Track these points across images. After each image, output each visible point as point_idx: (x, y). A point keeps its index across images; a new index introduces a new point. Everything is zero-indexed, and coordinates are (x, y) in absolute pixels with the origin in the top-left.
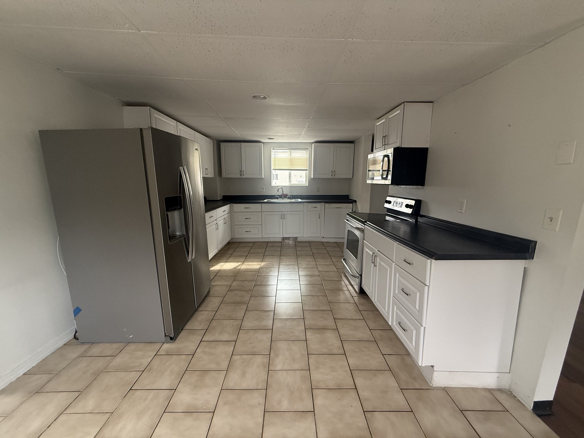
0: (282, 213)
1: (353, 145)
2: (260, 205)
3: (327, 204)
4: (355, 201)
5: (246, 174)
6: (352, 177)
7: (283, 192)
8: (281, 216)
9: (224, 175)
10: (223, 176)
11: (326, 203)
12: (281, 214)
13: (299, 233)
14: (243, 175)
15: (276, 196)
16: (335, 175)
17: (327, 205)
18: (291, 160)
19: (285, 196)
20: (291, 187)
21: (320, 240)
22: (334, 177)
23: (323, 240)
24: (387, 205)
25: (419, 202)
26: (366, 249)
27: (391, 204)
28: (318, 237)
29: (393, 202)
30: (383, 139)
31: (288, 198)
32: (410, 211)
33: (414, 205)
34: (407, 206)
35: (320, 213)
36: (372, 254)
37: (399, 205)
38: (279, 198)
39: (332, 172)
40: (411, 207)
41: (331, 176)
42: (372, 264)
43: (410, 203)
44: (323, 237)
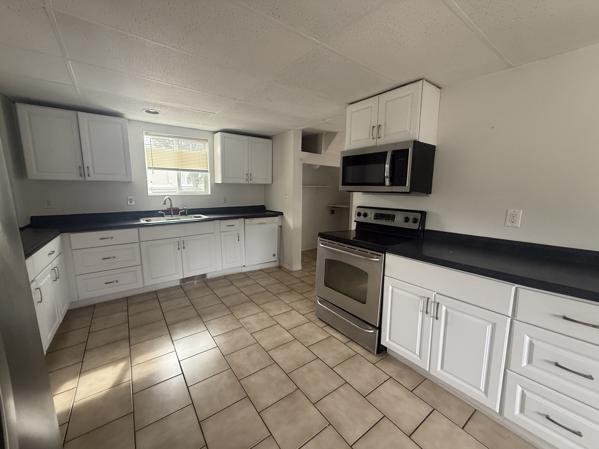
1: (271, 141)
2: (135, 230)
4: (281, 214)
5: (94, 172)
6: (271, 183)
7: (171, 204)
8: (178, 244)
9: (35, 175)
10: (29, 178)
11: (245, 218)
12: (178, 241)
13: (209, 267)
14: (88, 176)
15: (159, 212)
16: (251, 180)
17: (247, 221)
19: (175, 212)
21: (239, 271)
22: (250, 182)
23: (245, 270)
24: (362, 219)
25: (423, 214)
26: (394, 289)
27: (368, 217)
28: (238, 267)
29: (371, 215)
30: (374, 129)
31: (181, 214)
32: (416, 226)
33: (420, 218)
34: (407, 220)
35: (238, 234)
36: (418, 298)
37: (387, 218)
38: (164, 215)
39: (247, 176)
40: (415, 221)
41: (246, 181)
42: (420, 314)
43: (411, 216)
44: (244, 266)
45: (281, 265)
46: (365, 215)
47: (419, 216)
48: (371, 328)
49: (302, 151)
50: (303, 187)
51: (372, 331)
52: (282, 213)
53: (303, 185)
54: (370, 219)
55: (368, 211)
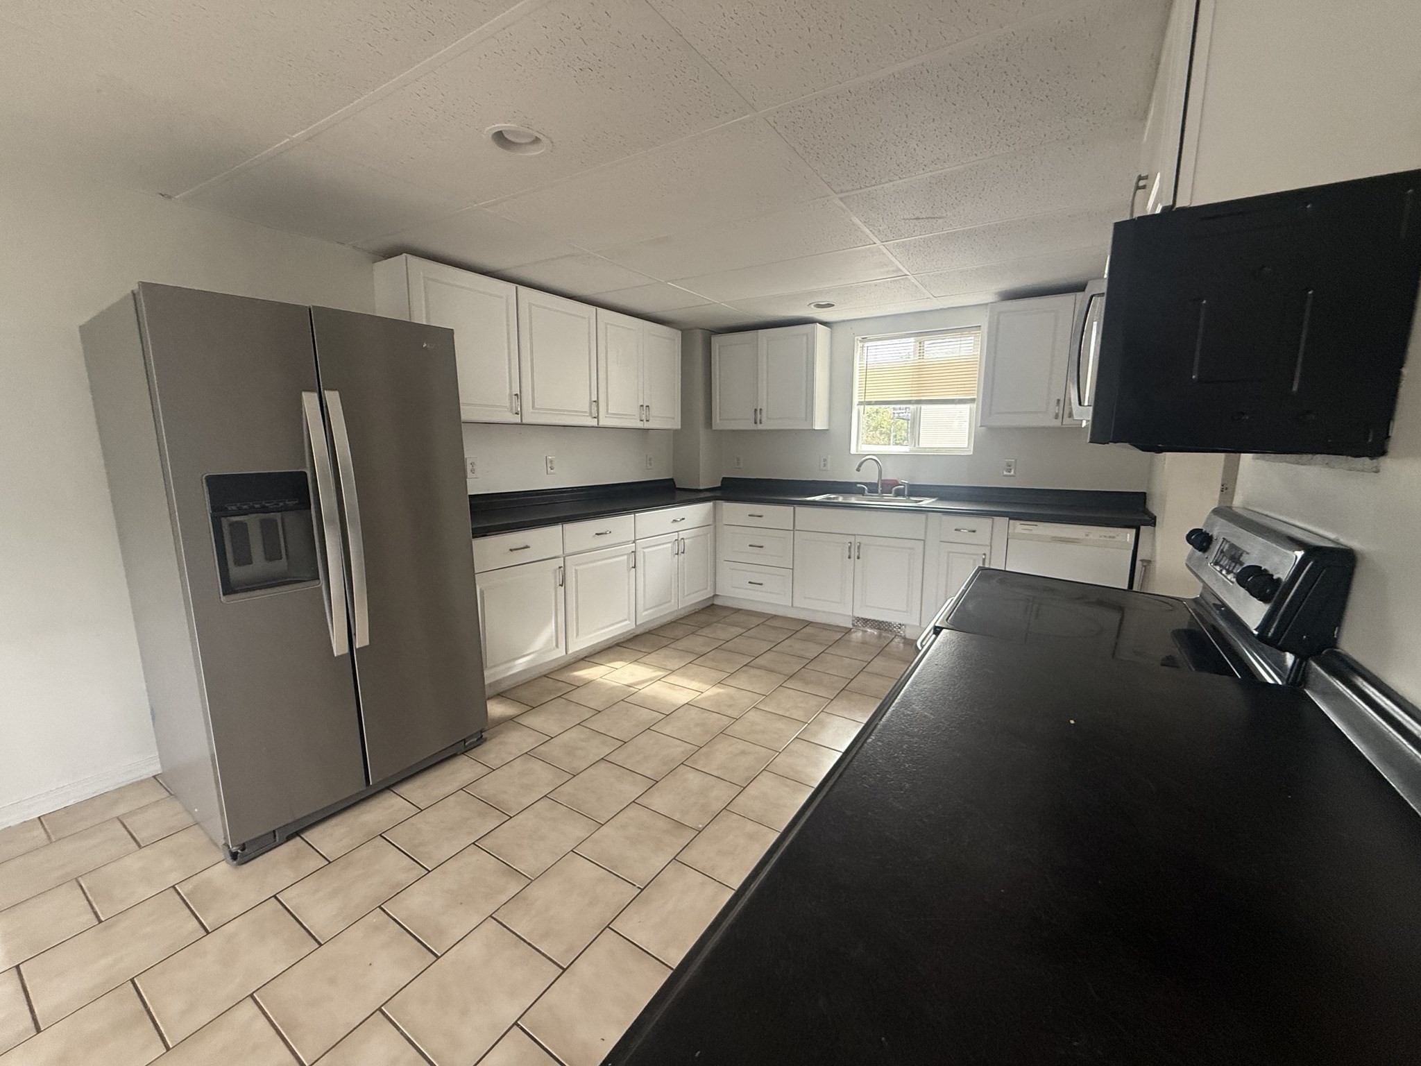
0: (852, 539)
2: (790, 509)
3: (1018, 523)
4: (1152, 522)
5: (768, 418)
7: (880, 472)
8: (850, 548)
9: (718, 423)
10: (714, 428)
11: (1014, 517)
12: (850, 543)
13: (906, 612)
14: (761, 423)
15: (859, 485)
16: (1070, 416)
17: (1019, 527)
18: (920, 372)
19: (888, 487)
20: (917, 459)
22: (1067, 421)
31: (895, 493)
35: (984, 554)
38: (866, 492)
39: (1059, 405)
41: (1054, 420)
52: (1155, 518)
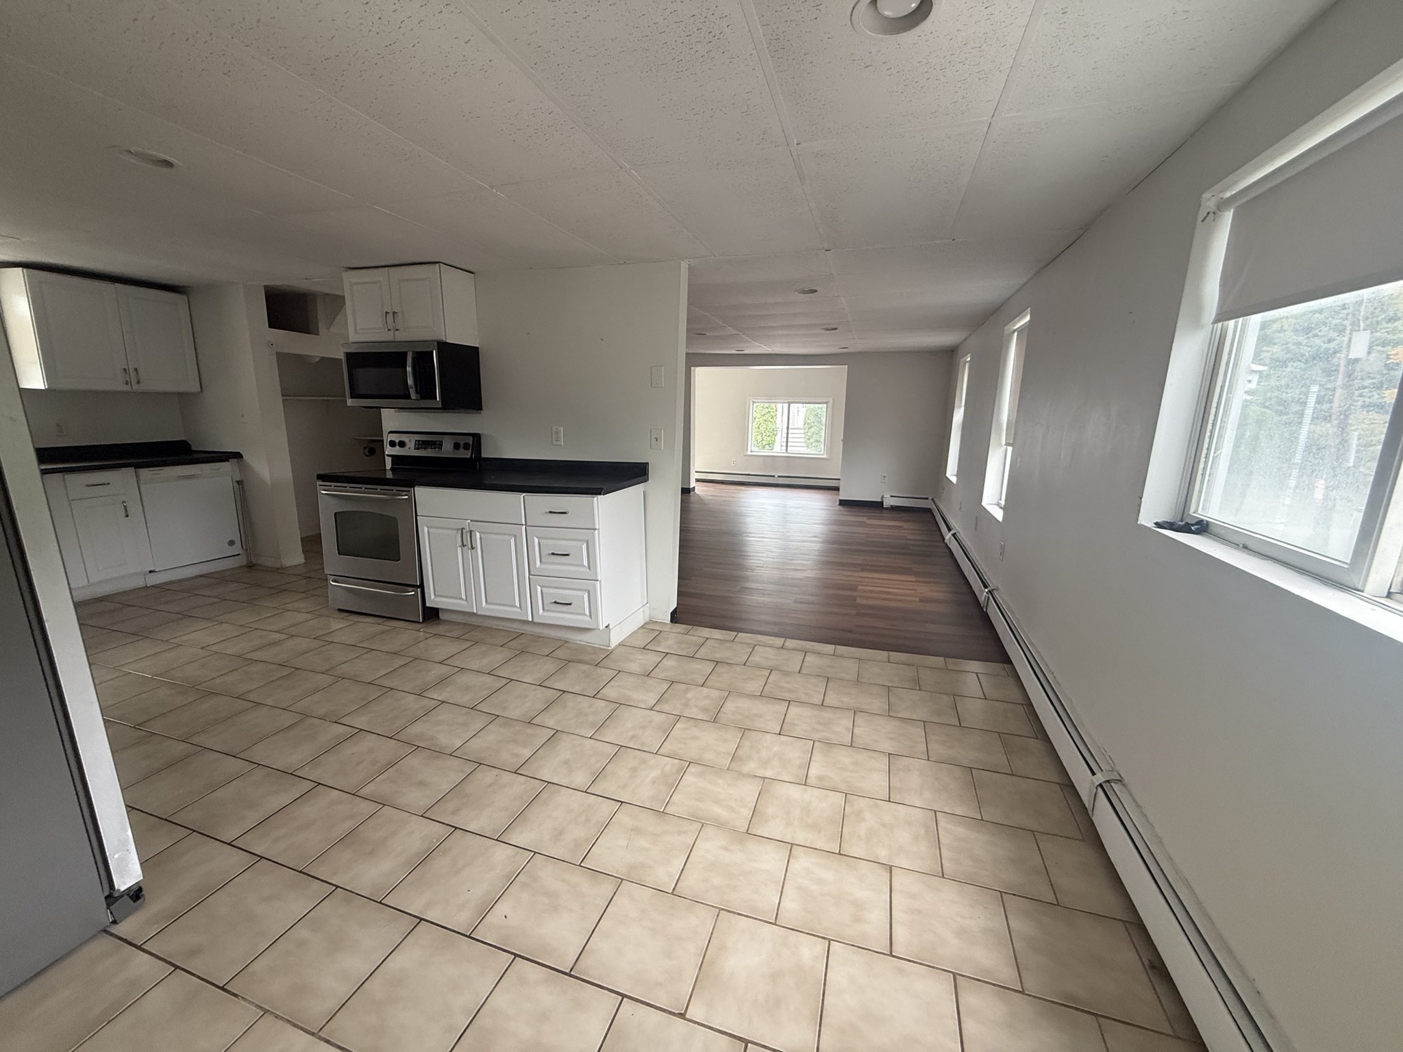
1: (184, 297)
3: (145, 470)
4: (238, 456)
6: (200, 390)
11: (138, 466)
16: (138, 382)
17: (145, 473)
21: (139, 582)
22: (135, 387)
23: (153, 580)
24: (397, 451)
25: (477, 437)
26: (431, 530)
27: (407, 448)
28: (136, 574)
29: (410, 441)
30: (388, 317)
32: (467, 454)
33: (471, 442)
34: (457, 446)
35: (124, 502)
36: (455, 532)
37: (433, 447)
39: (126, 373)
40: (466, 447)
41: (125, 386)
42: (459, 550)
43: (462, 441)
44: (150, 572)
45: (254, 561)
46: (402, 444)
47: (470, 440)
48: (411, 589)
49: (270, 326)
50: (283, 401)
51: (413, 593)
52: (239, 453)
53: (282, 396)
54: (410, 450)
55: (404, 438)
